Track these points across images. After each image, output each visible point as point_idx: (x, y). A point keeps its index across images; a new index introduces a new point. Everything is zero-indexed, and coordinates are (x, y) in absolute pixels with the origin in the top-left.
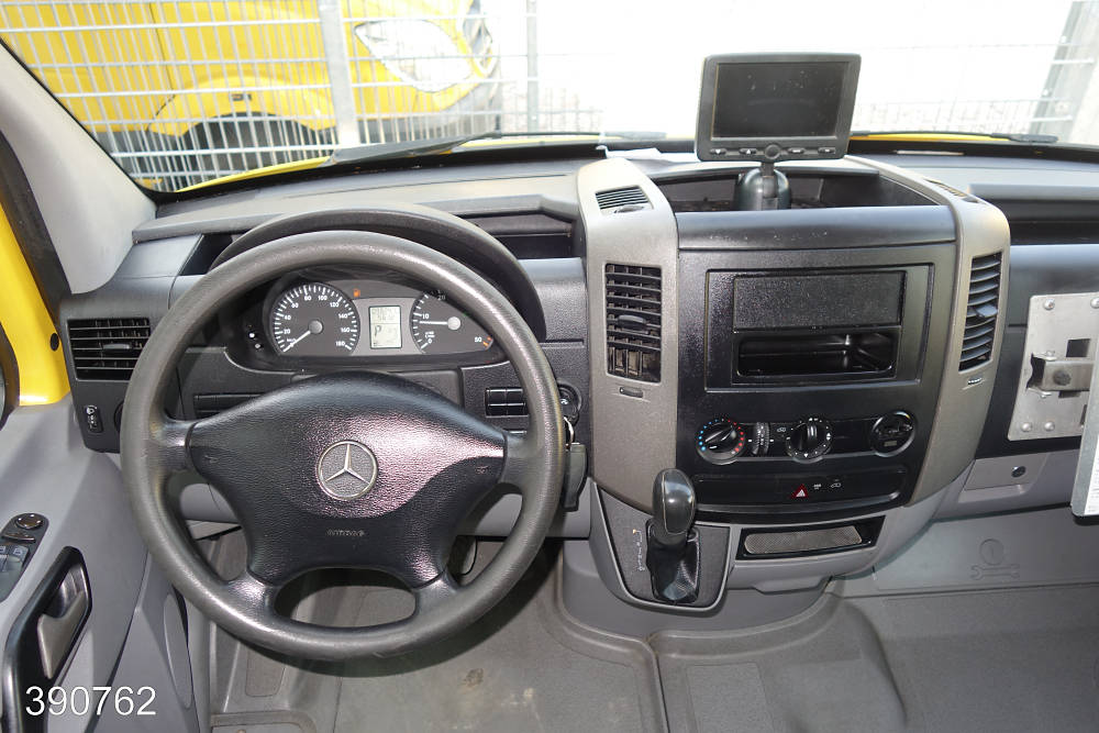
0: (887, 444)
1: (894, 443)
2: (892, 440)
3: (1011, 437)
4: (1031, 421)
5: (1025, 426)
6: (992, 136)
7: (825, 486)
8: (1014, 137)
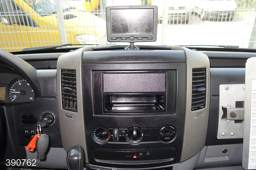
0: (166, 138)
1: (169, 138)
2: (168, 137)
3: (218, 138)
4: (225, 132)
5: (223, 134)
6: (219, 46)
7: (144, 154)
8: (225, 46)
